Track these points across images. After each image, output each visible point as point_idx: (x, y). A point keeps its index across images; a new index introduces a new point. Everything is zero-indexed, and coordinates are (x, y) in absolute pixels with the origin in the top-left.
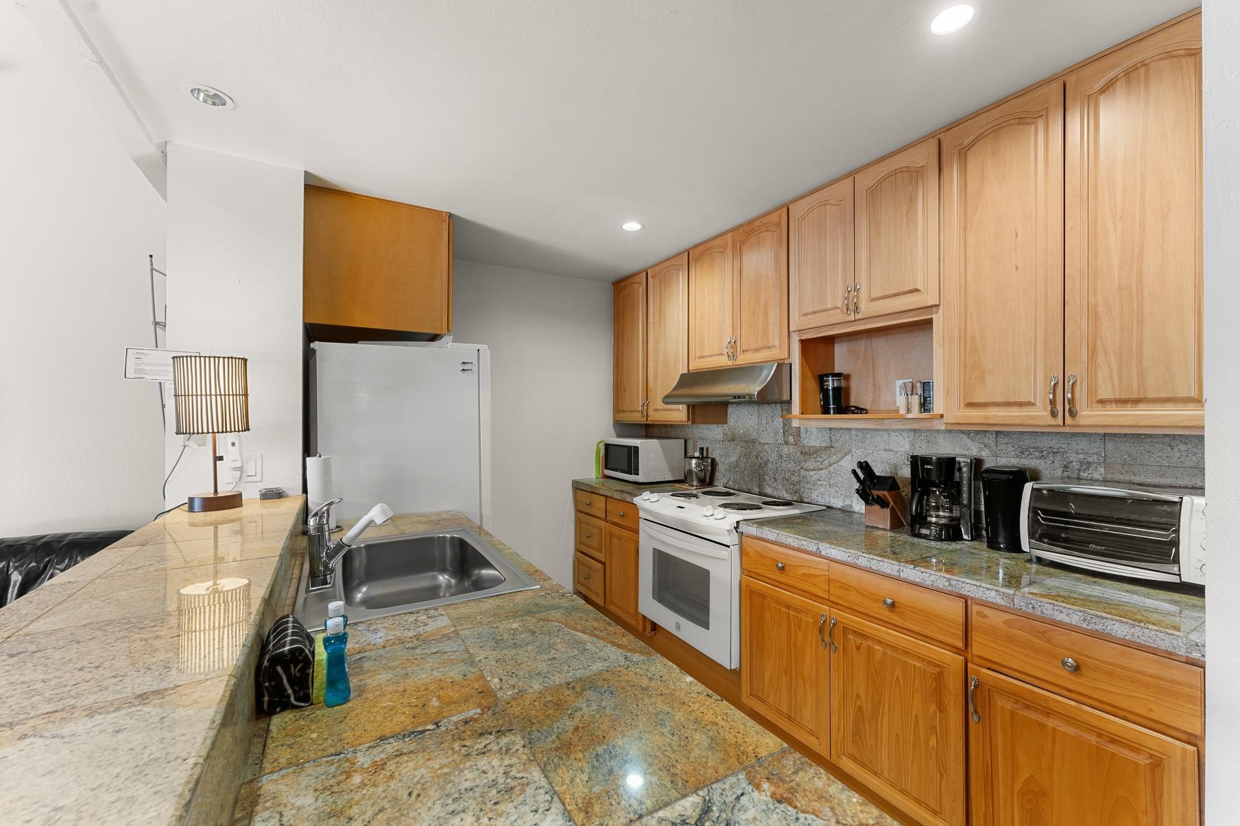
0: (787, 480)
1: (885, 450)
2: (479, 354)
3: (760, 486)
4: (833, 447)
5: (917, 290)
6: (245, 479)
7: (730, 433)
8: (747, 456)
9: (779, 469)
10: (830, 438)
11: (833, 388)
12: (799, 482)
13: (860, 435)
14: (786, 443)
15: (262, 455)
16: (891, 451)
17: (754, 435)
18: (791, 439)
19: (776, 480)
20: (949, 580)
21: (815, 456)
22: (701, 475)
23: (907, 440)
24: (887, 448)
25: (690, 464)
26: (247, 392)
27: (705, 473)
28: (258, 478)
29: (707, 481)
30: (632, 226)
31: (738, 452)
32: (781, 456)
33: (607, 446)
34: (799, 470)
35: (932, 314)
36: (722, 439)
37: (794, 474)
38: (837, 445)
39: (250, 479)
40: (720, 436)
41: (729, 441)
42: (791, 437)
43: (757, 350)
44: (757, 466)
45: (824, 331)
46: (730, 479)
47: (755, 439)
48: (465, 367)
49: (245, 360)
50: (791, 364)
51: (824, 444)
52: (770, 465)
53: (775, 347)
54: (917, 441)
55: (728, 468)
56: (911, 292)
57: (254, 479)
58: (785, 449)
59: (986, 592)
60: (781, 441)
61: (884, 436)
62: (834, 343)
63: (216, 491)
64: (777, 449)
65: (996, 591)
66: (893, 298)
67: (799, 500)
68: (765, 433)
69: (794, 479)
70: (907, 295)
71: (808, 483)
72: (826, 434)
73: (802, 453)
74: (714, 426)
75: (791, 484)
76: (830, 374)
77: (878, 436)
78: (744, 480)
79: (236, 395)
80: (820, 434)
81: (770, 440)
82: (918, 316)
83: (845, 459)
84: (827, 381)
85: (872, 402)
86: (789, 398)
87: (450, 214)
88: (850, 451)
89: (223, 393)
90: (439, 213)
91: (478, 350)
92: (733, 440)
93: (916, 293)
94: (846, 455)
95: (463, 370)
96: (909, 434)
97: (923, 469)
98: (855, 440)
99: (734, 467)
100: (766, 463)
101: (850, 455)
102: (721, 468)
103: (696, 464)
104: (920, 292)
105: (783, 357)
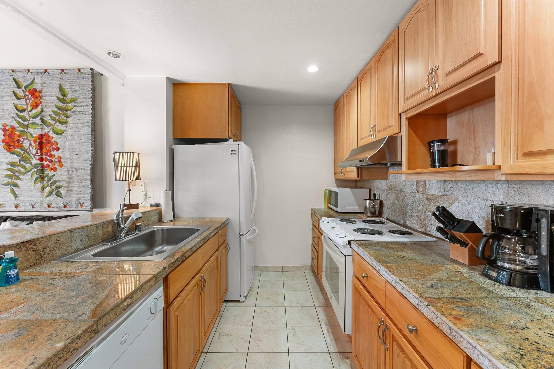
0: (418, 217)
1: (483, 199)
2: (239, 146)
3: (404, 219)
4: (446, 196)
5: (480, 55)
6: (148, 199)
7: (390, 185)
8: (397, 199)
9: (414, 209)
10: (444, 189)
11: (438, 151)
12: (425, 219)
13: (465, 186)
14: (418, 192)
15: (153, 190)
16: (488, 200)
17: (401, 187)
18: (421, 189)
19: (412, 217)
20: (450, 328)
21: (434, 201)
22: (373, 210)
23: (502, 191)
24: (485, 197)
25: (366, 203)
26: (139, 165)
27: (375, 209)
28: (152, 199)
29: (377, 213)
30: (313, 69)
31: (393, 197)
32: (415, 201)
33: (330, 192)
34: (425, 211)
35: (494, 72)
36: (386, 189)
37: (422, 214)
38: (449, 194)
39: (149, 199)
40: (385, 187)
41: (389, 190)
42: (420, 188)
43: (384, 129)
44: (402, 206)
45: (419, 109)
46: (389, 213)
47: (401, 189)
48: (232, 153)
49: (139, 154)
50: (401, 136)
51: (440, 194)
52: (409, 206)
53: (393, 126)
54: (510, 192)
55: (389, 207)
56: (475, 58)
57: (151, 199)
58: (418, 196)
59: (480, 356)
60: (415, 191)
61: (482, 187)
62: (446, 118)
63: (130, 202)
64: (413, 196)
65: (490, 361)
66: (462, 68)
67: (425, 232)
68: (406, 185)
69: (423, 217)
70: (472, 62)
71: (430, 220)
72: (441, 186)
73: (427, 199)
74: (382, 181)
75: (420, 220)
76: (435, 141)
77: (477, 188)
78: (396, 215)
79: (137, 167)
80: (438, 186)
81: (409, 190)
82: (483, 77)
83: (454, 205)
84: (433, 146)
85: (473, 160)
86: (400, 161)
87: (229, 83)
88: (457, 199)
89: (130, 166)
90: (224, 84)
91: (239, 144)
92: (391, 189)
93: (479, 58)
94: (454, 201)
95: (232, 154)
96: (503, 186)
97: (496, 217)
98: (461, 190)
99: (392, 205)
100: (407, 205)
101: (457, 202)
102: (386, 207)
103: (369, 203)
104: (483, 56)
105: (396, 132)
